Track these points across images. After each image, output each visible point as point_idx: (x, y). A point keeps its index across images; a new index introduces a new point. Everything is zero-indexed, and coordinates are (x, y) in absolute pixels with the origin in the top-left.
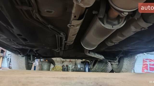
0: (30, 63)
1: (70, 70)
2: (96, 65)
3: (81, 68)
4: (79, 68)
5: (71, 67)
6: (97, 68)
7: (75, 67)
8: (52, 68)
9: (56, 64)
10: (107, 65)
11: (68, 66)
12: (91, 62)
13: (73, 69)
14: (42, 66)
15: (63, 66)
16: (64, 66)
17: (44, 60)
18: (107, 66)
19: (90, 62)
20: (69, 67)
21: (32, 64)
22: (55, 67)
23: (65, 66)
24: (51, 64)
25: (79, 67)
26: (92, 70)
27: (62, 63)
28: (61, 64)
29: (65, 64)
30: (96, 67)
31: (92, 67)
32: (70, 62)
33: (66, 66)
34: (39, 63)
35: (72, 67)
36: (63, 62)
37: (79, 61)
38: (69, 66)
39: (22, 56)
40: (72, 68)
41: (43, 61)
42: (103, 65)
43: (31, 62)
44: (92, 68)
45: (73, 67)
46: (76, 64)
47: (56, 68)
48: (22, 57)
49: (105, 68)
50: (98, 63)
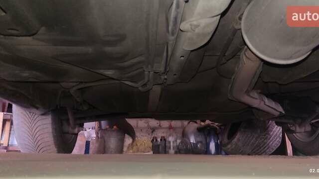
0: (68, 133)
1: (172, 147)
2: (238, 136)
3: (197, 143)
4: (193, 143)
5: (173, 142)
6: (240, 144)
7: (182, 142)
8: (129, 145)
9: (137, 134)
10: (267, 134)
11: (165, 140)
12: (223, 127)
13: (178, 147)
14: (105, 141)
15: (154, 140)
16: (156, 140)
17: (108, 127)
18: (266, 138)
19: (220, 128)
20: (170, 142)
21: (77, 135)
22: (134, 144)
23: (159, 140)
24: (126, 135)
25: (192, 141)
26: (229, 149)
27: (152, 132)
28: (149, 134)
29: (159, 134)
30: (239, 140)
31: (226, 140)
32: (171, 130)
33: (161, 140)
34: (97, 133)
35: (176, 141)
36: (153, 130)
37: (192, 126)
38: (167, 140)
39: (43, 113)
40: (175, 145)
41: (106, 129)
42: (256, 135)
43: (70, 130)
44: (228, 144)
45: (179, 141)
46: (184, 135)
47: (139, 145)
48: (42, 115)
49: (261, 141)
50: (242, 130)
